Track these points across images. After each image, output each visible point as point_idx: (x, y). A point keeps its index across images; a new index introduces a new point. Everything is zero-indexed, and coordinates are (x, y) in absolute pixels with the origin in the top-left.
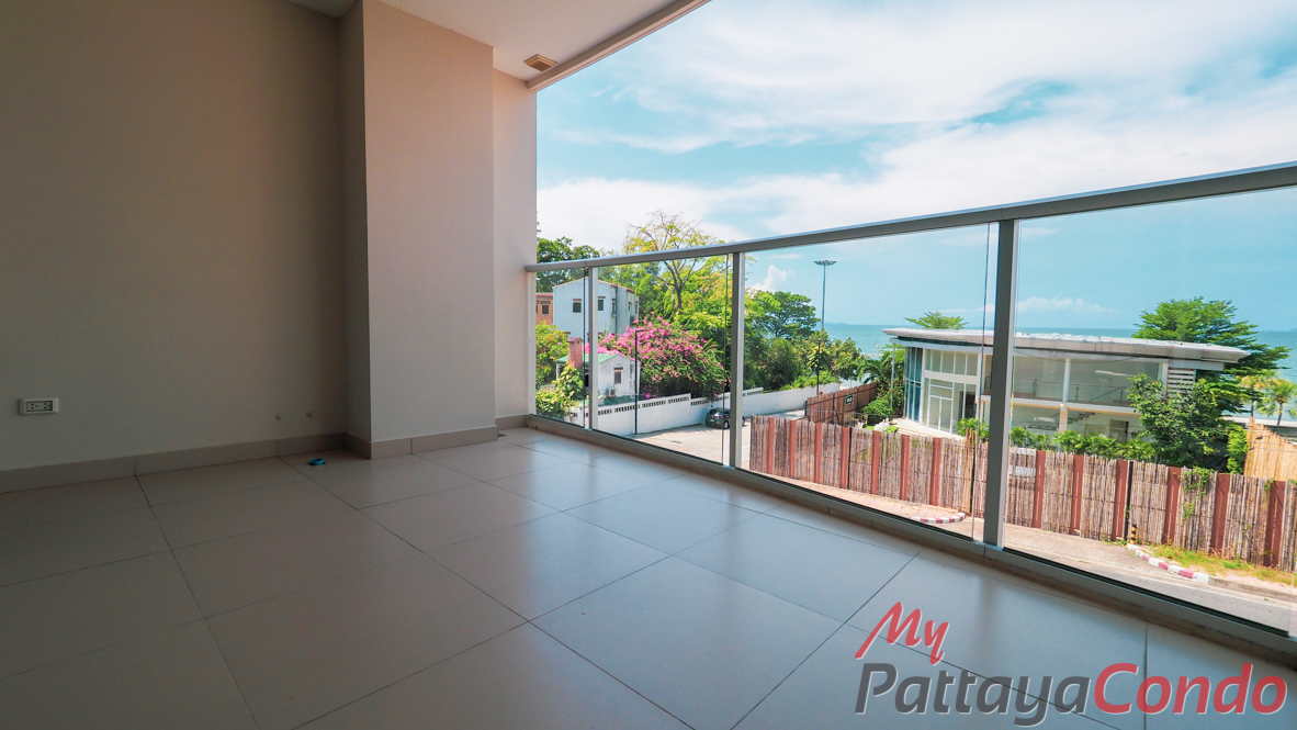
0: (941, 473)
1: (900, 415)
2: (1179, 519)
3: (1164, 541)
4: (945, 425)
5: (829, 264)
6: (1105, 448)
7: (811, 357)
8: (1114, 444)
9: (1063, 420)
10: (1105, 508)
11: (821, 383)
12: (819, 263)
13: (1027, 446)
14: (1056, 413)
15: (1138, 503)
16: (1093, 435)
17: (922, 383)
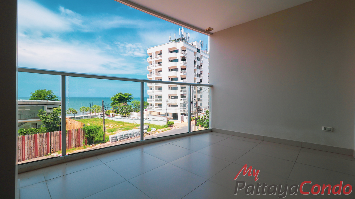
3: (59, 150)
6: (33, 131)
8: (35, 130)
10: (44, 147)
15: (53, 142)
16: (29, 128)
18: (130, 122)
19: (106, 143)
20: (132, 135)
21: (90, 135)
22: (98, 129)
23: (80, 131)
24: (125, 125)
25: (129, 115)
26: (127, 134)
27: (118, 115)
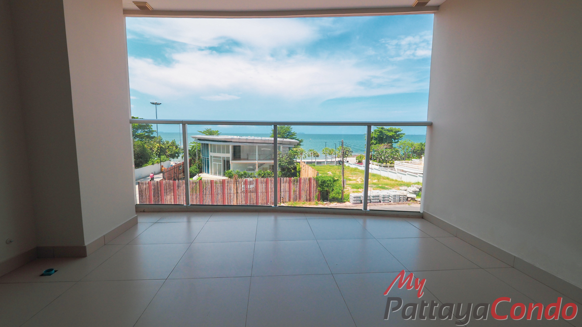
0: (226, 192)
1: (201, 172)
2: (292, 194)
3: (289, 201)
4: (220, 174)
5: (158, 104)
6: (269, 174)
7: (155, 149)
8: (271, 173)
9: (257, 167)
11: (162, 161)
12: (153, 103)
13: (248, 177)
14: (254, 165)
15: (283, 190)
16: (266, 171)
17: (209, 158)
18: (391, 177)
19: (344, 204)
20: (386, 199)
21: (323, 188)
22: (335, 181)
23: (312, 181)
24: (382, 180)
25: (392, 165)
26: (378, 196)
27: (375, 163)
